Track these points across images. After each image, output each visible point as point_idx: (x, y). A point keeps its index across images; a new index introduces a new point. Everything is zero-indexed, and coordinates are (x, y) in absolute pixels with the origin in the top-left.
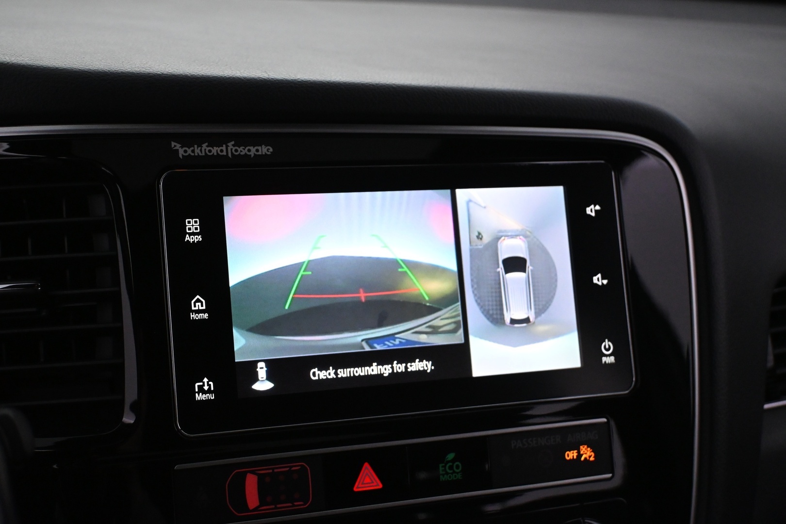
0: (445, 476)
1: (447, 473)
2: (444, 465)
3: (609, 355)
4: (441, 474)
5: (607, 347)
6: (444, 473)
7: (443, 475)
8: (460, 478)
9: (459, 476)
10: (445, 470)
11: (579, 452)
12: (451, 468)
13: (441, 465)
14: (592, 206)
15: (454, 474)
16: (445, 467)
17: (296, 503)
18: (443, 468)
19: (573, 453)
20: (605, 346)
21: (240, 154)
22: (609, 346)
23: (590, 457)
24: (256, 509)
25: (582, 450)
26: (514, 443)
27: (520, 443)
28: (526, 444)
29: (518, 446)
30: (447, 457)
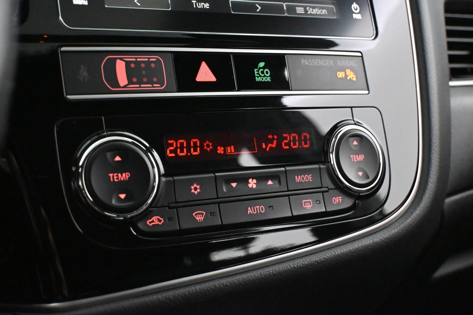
0: (259, 78)
1: (260, 76)
2: (257, 70)
3: (357, 13)
4: (257, 76)
6: (258, 75)
8: (269, 81)
9: (269, 79)
10: (258, 74)
11: (345, 73)
12: (262, 72)
13: (255, 70)
15: (265, 77)
16: (258, 71)
17: (155, 85)
18: (258, 72)
19: (342, 73)
22: (357, 7)
23: (353, 78)
24: (125, 87)
25: (347, 72)
26: (303, 61)
27: (307, 62)
28: (311, 63)
29: (306, 63)
30: (259, 65)
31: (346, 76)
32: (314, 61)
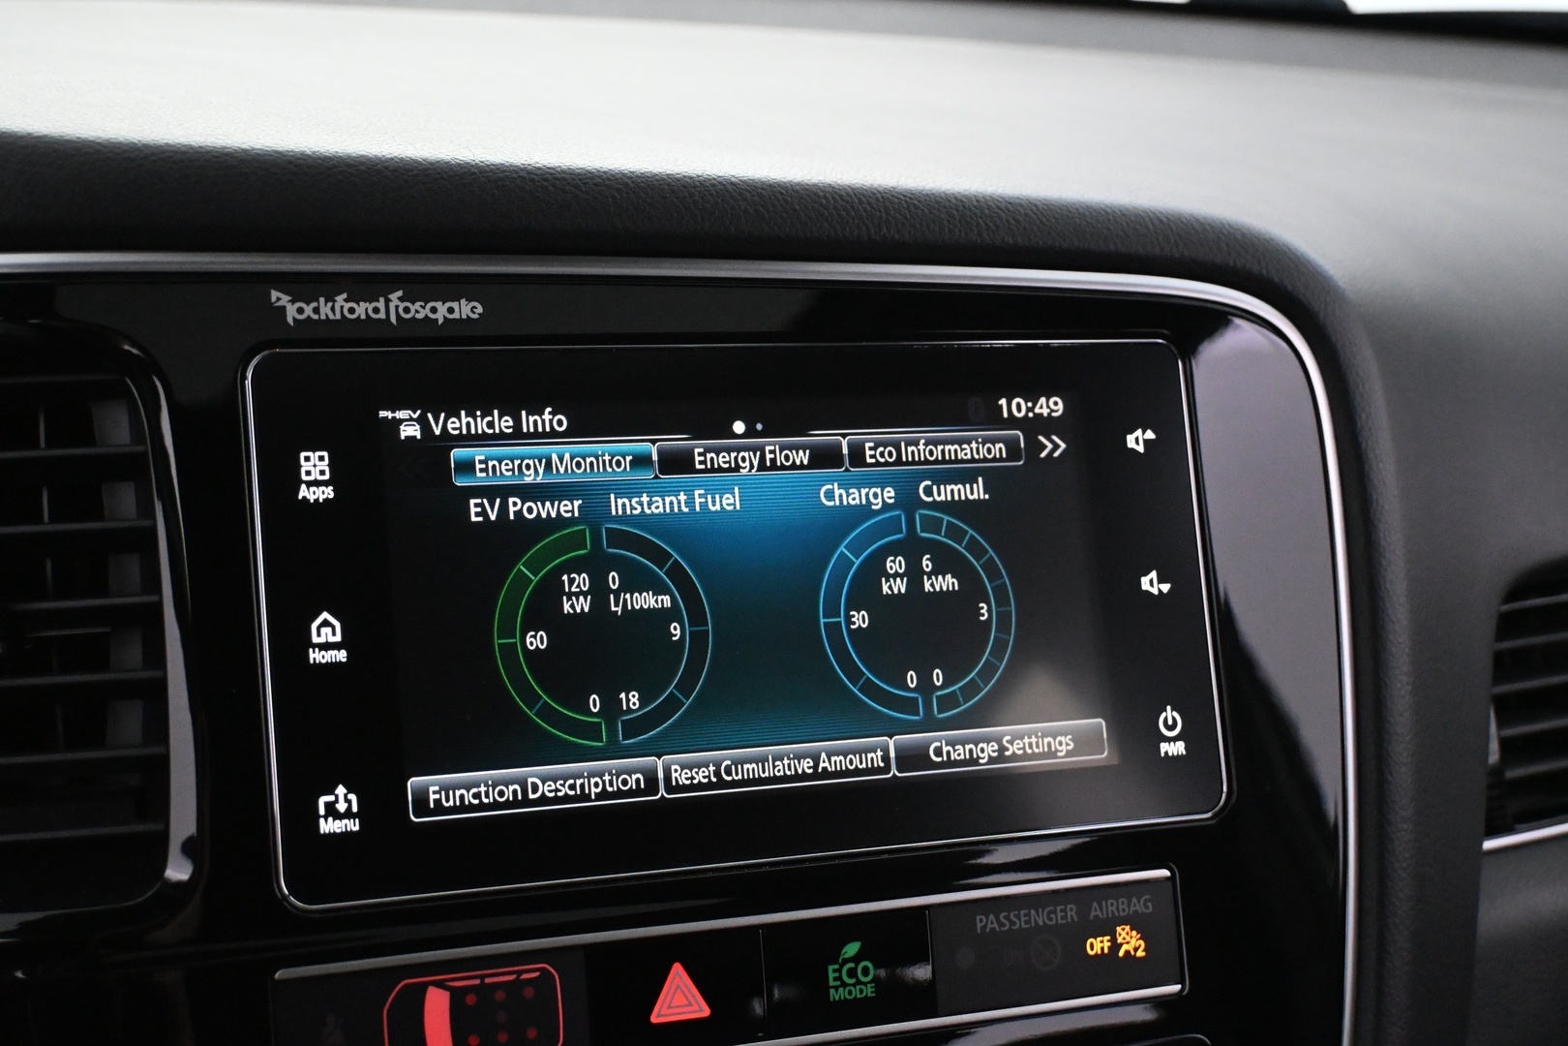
0: (841, 990)
1: (844, 985)
2: (837, 967)
3: (1175, 739)
4: (833, 987)
5: (1170, 722)
6: (838, 983)
7: (836, 988)
8: (869, 995)
9: (869, 991)
10: (839, 978)
11: (1113, 940)
12: (852, 973)
13: (831, 968)
14: (1139, 432)
15: (858, 987)
16: (839, 970)
18: (837, 975)
19: (1102, 942)
20: (1166, 720)
21: (414, 317)
22: (1174, 719)
23: (1136, 949)
25: (1120, 935)
26: (981, 920)
27: (994, 921)
28: (1007, 923)
29: (989, 926)
30: (843, 952)
31: (1115, 946)
32: (1015, 916)
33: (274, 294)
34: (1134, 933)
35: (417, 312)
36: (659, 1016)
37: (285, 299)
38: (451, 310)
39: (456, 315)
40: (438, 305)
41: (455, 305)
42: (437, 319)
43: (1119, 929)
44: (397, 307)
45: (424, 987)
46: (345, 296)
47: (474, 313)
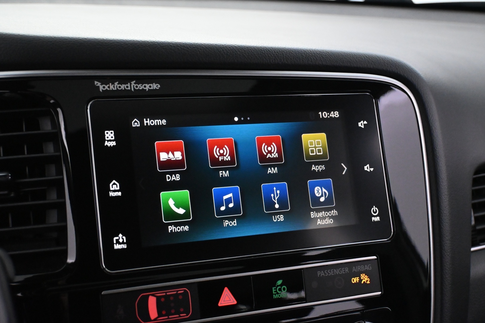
0: (277, 295)
1: (278, 293)
2: (275, 288)
3: (376, 216)
7: (275, 294)
9: (285, 295)
10: (276, 291)
11: (360, 278)
12: (280, 290)
13: (273, 288)
14: (362, 122)
15: (282, 294)
16: (276, 289)
17: (181, 315)
18: (275, 290)
19: (356, 279)
20: (373, 210)
21: (139, 89)
22: (376, 210)
23: (367, 281)
24: (155, 320)
25: (362, 277)
26: (319, 273)
28: (327, 273)
29: (322, 274)
30: (277, 283)
31: (361, 280)
32: (329, 271)
33: (96, 82)
34: (366, 276)
35: (140, 87)
36: (221, 304)
37: (99, 84)
38: (150, 87)
39: (152, 88)
40: (146, 85)
41: (151, 85)
42: (146, 90)
43: (361, 275)
44: (134, 86)
45: (148, 296)
46: (117, 83)
47: (157, 87)
